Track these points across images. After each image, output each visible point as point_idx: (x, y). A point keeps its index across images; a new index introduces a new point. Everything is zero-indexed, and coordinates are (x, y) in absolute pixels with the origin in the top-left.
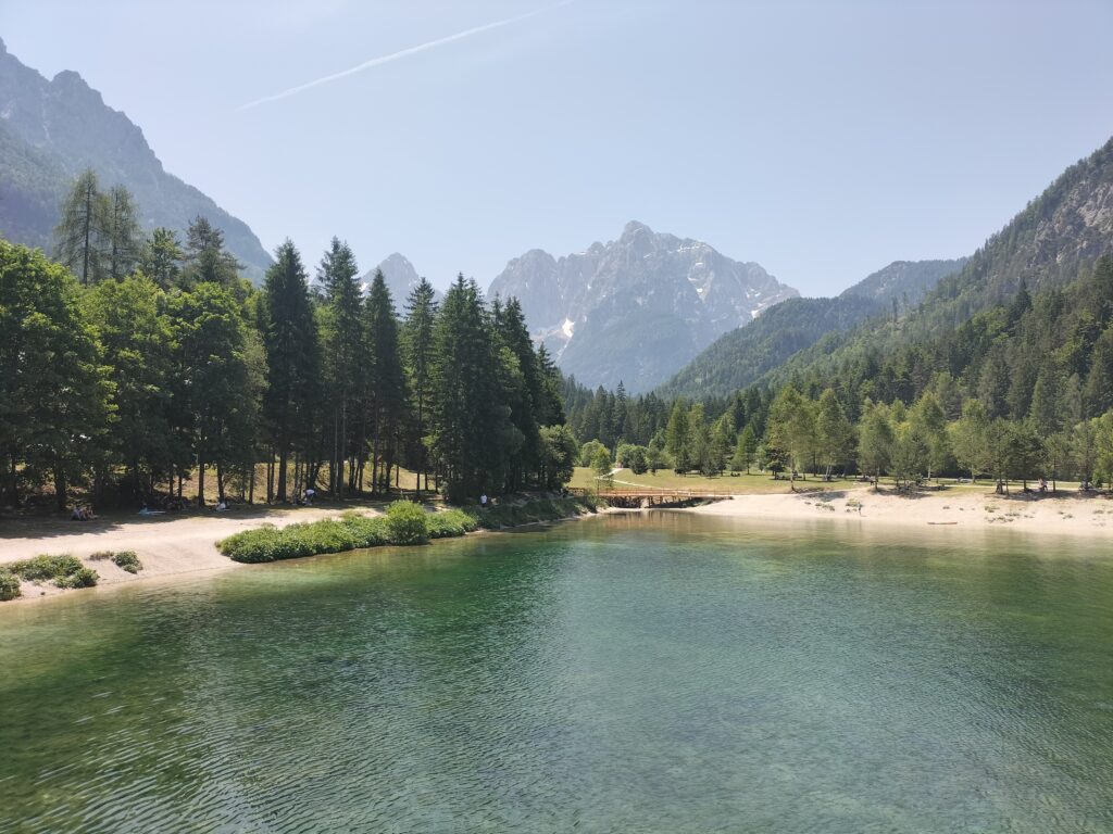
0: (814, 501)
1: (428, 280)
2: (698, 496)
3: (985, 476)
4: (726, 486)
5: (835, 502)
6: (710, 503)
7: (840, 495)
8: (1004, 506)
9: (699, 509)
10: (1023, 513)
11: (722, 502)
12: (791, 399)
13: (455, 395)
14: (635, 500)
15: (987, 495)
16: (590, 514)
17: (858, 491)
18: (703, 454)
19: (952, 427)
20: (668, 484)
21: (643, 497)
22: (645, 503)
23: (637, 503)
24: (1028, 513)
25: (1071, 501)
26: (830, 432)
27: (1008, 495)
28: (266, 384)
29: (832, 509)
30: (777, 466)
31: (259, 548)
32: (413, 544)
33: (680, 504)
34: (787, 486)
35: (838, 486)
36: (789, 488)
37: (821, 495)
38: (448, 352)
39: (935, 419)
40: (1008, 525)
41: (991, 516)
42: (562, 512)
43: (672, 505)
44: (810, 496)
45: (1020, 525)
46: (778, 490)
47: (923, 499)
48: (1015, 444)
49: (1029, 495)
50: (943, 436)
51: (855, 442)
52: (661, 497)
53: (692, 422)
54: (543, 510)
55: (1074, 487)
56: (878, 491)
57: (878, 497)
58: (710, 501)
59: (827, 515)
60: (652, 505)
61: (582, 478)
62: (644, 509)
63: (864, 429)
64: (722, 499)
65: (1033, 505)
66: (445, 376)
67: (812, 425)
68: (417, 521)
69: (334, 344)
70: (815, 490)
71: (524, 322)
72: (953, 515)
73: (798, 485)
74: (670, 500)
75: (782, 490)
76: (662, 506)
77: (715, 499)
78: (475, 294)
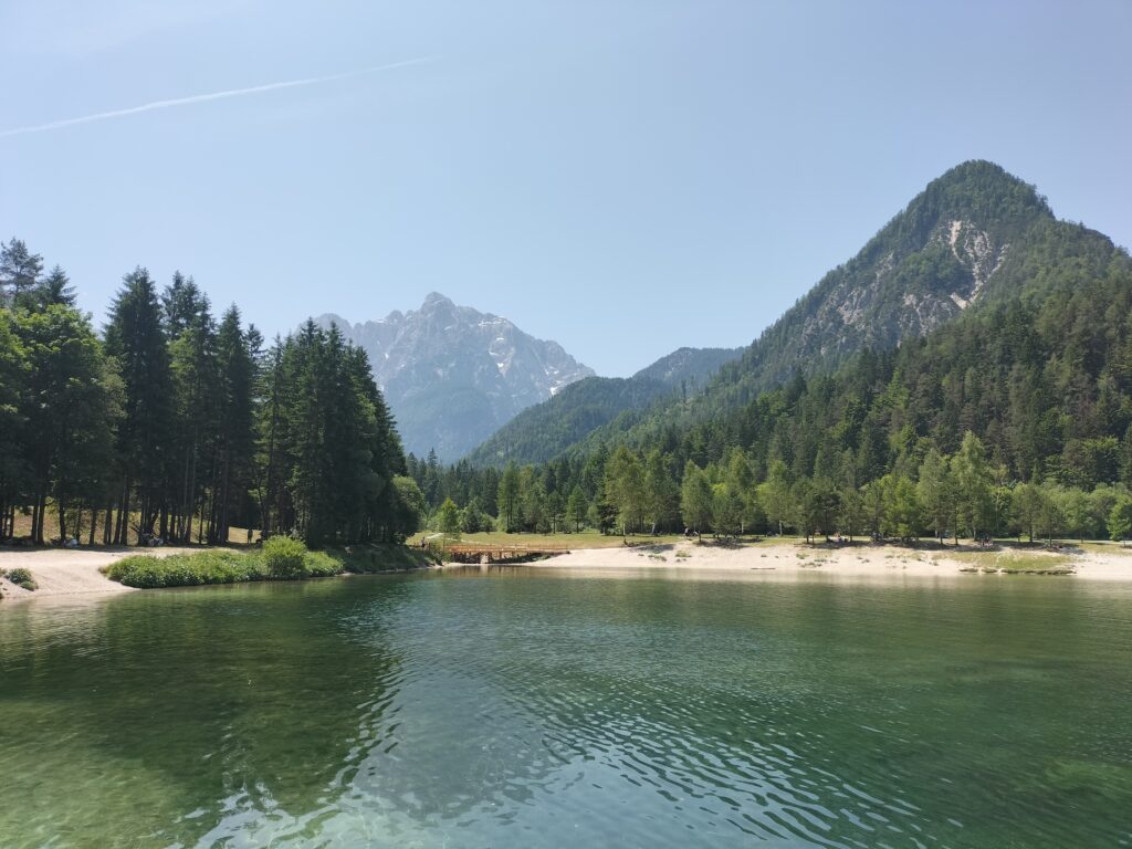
0: (646, 554)
2: (536, 550)
3: (790, 532)
4: (562, 542)
5: (664, 554)
6: (548, 557)
7: (669, 547)
8: (812, 555)
9: (539, 563)
10: (829, 559)
11: (560, 557)
12: (624, 457)
13: (316, 437)
14: (474, 557)
15: (796, 545)
16: (437, 567)
17: (683, 544)
18: (537, 513)
19: (762, 488)
20: (500, 541)
21: (482, 553)
22: (484, 559)
23: (477, 558)
24: (833, 558)
25: (865, 549)
26: (658, 490)
27: (814, 545)
28: (123, 414)
29: (664, 559)
30: (606, 527)
31: (151, 573)
32: (295, 579)
33: (519, 560)
34: (620, 541)
35: (666, 540)
36: (621, 542)
37: (652, 548)
38: (309, 393)
39: (747, 479)
40: (818, 569)
41: (803, 562)
42: (416, 562)
43: (510, 560)
44: (642, 549)
45: (826, 568)
46: (611, 544)
47: (742, 550)
48: (818, 499)
49: (831, 545)
50: (754, 494)
51: (678, 499)
52: (500, 553)
53: (523, 483)
54: (398, 560)
55: (867, 539)
56: (702, 543)
57: (703, 549)
58: (549, 556)
59: (660, 565)
60: (491, 561)
62: (484, 563)
63: (686, 492)
64: (560, 554)
65: (836, 553)
66: (306, 416)
67: (640, 484)
68: (297, 557)
69: (190, 377)
70: (645, 543)
71: (370, 372)
72: (770, 562)
73: (630, 539)
74: (509, 556)
75: (615, 544)
76: (501, 561)
77: (553, 554)
78: (336, 338)
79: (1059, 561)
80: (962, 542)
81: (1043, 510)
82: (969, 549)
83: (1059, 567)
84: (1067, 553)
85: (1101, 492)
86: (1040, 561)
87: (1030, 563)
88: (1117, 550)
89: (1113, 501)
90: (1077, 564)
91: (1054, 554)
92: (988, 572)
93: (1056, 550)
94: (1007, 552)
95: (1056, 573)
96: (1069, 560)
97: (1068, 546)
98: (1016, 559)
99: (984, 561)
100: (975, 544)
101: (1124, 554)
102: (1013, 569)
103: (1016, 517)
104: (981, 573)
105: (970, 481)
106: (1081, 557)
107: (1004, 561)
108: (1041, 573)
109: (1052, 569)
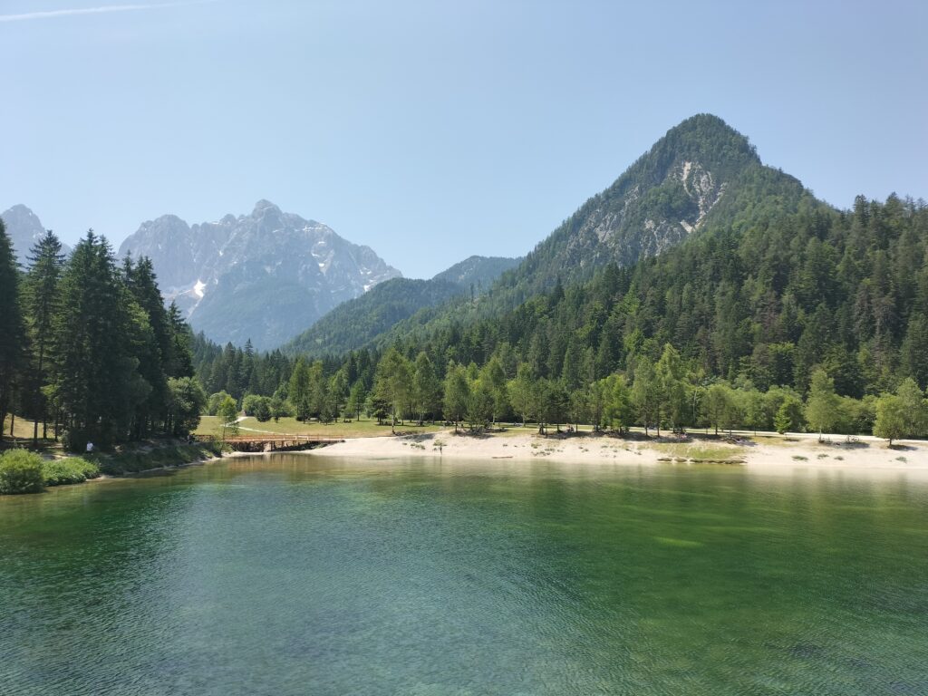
0: (409, 442)
1: (55, 233)
2: (316, 440)
3: (531, 421)
4: (339, 431)
5: (425, 443)
6: (325, 446)
7: (430, 437)
8: (545, 443)
9: (316, 452)
10: (556, 448)
11: (335, 445)
12: (394, 359)
13: (80, 346)
14: (258, 445)
15: (533, 436)
16: (215, 459)
17: (443, 433)
18: (321, 403)
19: (510, 384)
20: (290, 430)
21: (266, 442)
22: (268, 447)
23: (260, 447)
24: (560, 448)
25: (587, 439)
26: (423, 386)
27: (547, 435)
29: (423, 448)
30: (382, 414)
33: (299, 448)
34: (389, 430)
35: (428, 430)
36: (390, 432)
37: (415, 437)
38: (71, 304)
39: (499, 378)
40: (547, 458)
41: (535, 451)
42: (189, 457)
43: (292, 448)
44: (407, 438)
45: (554, 457)
46: (381, 433)
47: (489, 439)
48: (552, 397)
49: (561, 435)
50: (504, 391)
51: (441, 394)
52: (283, 442)
53: (312, 377)
54: (169, 456)
55: (589, 429)
56: (457, 433)
57: (457, 437)
58: (326, 444)
59: (420, 453)
60: (274, 449)
61: (208, 426)
62: (266, 453)
63: (448, 384)
64: (336, 442)
65: (564, 442)
66: (69, 327)
67: (409, 381)
68: (31, 470)
70: (411, 433)
71: (155, 280)
72: (510, 451)
73: (397, 429)
74: (290, 444)
75: (384, 433)
76: (283, 449)
77: (330, 443)
78: (105, 251)
79: (735, 452)
80: (664, 433)
81: (725, 409)
82: (668, 440)
83: (735, 457)
84: (743, 444)
85: (774, 392)
86: (720, 452)
87: (712, 454)
88: (781, 443)
89: (781, 400)
90: (749, 455)
91: (733, 446)
92: (679, 461)
93: (734, 442)
94: (697, 443)
95: (731, 463)
96: (743, 452)
97: (744, 438)
98: (702, 450)
99: (677, 452)
100: (673, 436)
101: (785, 446)
102: (698, 459)
103: (705, 415)
104: (674, 462)
105: (669, 385)
106: (752, 448)
107: (693, 452)
108: (721, 462)
109: (729, 459)
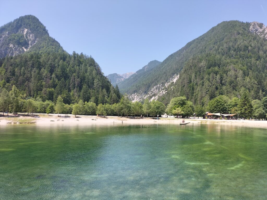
79: (33, 120)
80: (10, 114)
81: (31, 107)
82: (11, 117)
83: (33, 121)
84: (36, 117)
85: (47, 102)
86: (28, 120)
87: (26, 121)
88: (47, 116)
89: (49, 105)
90: (37, 120)
91: (33, 118)
92: (14, 123)
93: (33, 117)
94: (21, 117)
95: (32, 123)
96: (36, 119)
97: (37, 115)
98: (23, 119)
99: (14, 120)
100: (13, 115)
101: (48, 118)
102: (21, 122)
103: (25, 109)
104: (12, 124)
105: (14, 99)
106: (39, 118)
107: (19, 120)
108: (28, 123)
109: (31, 122)
